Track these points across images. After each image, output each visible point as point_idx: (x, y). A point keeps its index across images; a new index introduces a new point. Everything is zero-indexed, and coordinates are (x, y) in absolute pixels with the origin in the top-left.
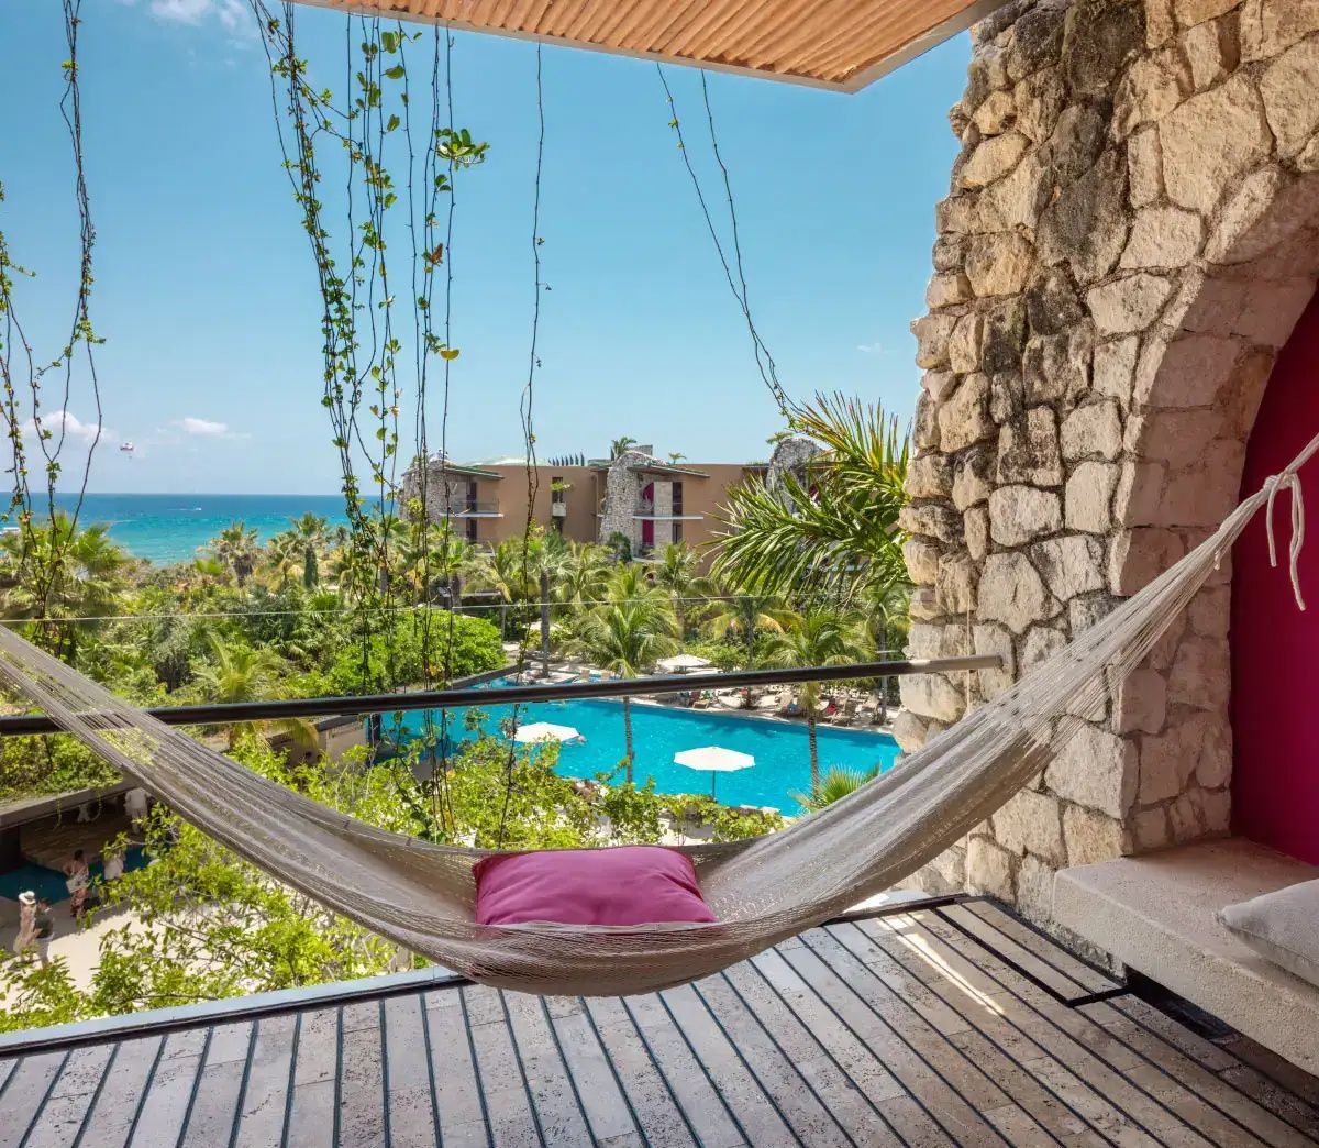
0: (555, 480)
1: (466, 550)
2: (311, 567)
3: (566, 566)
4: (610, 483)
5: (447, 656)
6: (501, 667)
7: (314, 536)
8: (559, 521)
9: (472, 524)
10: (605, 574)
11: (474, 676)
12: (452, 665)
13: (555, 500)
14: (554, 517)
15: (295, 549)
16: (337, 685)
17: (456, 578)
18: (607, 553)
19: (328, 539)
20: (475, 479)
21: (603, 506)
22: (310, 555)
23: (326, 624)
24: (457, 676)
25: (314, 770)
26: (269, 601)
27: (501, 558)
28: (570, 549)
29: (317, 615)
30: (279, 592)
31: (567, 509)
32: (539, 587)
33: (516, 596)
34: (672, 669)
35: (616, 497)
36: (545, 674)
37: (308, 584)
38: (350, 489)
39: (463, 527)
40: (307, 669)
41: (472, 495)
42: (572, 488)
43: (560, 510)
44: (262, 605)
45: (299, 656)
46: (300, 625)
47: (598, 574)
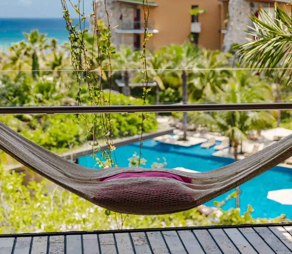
0: (194, 7)
1: (133, 54)
2: (35, 65)
3: (199, 66)
4: (230, 9)
5: (120, 123)
6: (153, 132)
7: (37, 45)
8: (196, 35)
9: (137, 37)
10: (227, 72)
11: (136, 136)
12: (123, 129)
13: (193, 21)
14: (193, 33)
15: (26, 53)
16: (52, 139)
17: (126, 73)
18: (228, 58)
19: (46, 47)
20: (139, 7)
21: (226, 25)
22: (34, 57)
23: (45, 101)
24: (126, 136)
25: (39, 185)
26: (10, 85)
27: (156, 61)
28: (202, 54)
29: (39, 95)
30: (16, 81)
31: (202, 27)
32: (181, 81)
33: (167, 85)
34: (271, 138)
35: (235, 19)
36: (184, 139)
37: (34, 77)
38: (67, 15)
39: (132, 39)
40: (34, 128)
41: (137, 18)
42: (204, 13)
43: (196, 28)
44: (7, 88)
45: (29, 120)
46: (29, 101)
47: (222, 72)
